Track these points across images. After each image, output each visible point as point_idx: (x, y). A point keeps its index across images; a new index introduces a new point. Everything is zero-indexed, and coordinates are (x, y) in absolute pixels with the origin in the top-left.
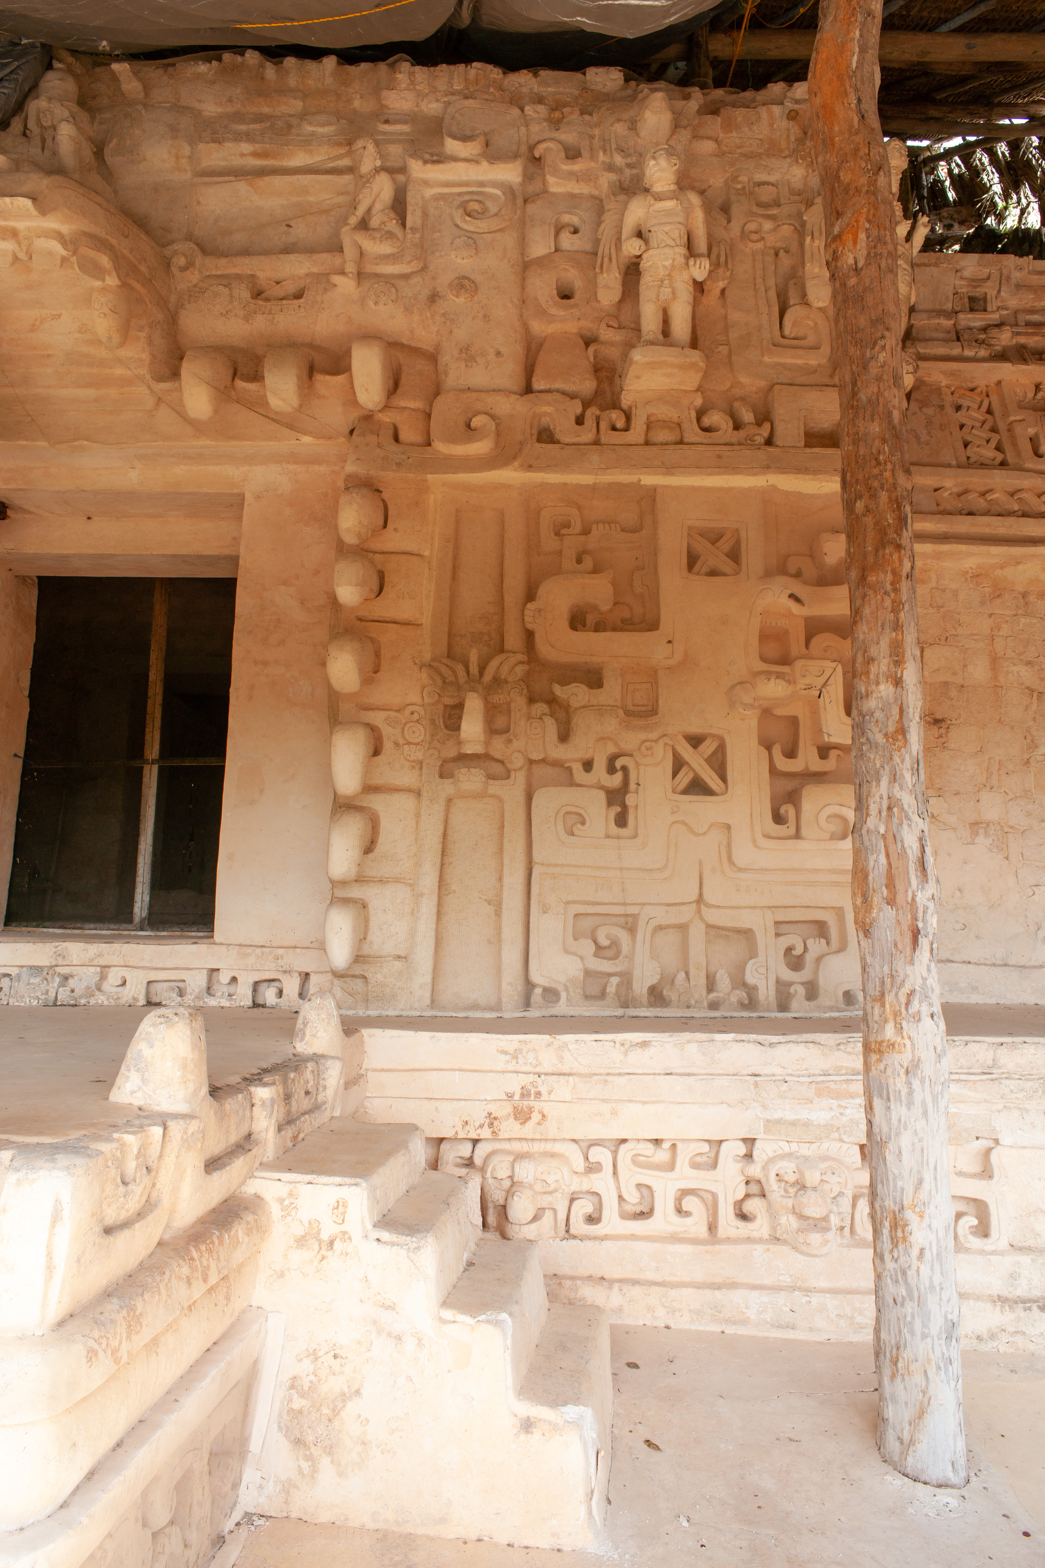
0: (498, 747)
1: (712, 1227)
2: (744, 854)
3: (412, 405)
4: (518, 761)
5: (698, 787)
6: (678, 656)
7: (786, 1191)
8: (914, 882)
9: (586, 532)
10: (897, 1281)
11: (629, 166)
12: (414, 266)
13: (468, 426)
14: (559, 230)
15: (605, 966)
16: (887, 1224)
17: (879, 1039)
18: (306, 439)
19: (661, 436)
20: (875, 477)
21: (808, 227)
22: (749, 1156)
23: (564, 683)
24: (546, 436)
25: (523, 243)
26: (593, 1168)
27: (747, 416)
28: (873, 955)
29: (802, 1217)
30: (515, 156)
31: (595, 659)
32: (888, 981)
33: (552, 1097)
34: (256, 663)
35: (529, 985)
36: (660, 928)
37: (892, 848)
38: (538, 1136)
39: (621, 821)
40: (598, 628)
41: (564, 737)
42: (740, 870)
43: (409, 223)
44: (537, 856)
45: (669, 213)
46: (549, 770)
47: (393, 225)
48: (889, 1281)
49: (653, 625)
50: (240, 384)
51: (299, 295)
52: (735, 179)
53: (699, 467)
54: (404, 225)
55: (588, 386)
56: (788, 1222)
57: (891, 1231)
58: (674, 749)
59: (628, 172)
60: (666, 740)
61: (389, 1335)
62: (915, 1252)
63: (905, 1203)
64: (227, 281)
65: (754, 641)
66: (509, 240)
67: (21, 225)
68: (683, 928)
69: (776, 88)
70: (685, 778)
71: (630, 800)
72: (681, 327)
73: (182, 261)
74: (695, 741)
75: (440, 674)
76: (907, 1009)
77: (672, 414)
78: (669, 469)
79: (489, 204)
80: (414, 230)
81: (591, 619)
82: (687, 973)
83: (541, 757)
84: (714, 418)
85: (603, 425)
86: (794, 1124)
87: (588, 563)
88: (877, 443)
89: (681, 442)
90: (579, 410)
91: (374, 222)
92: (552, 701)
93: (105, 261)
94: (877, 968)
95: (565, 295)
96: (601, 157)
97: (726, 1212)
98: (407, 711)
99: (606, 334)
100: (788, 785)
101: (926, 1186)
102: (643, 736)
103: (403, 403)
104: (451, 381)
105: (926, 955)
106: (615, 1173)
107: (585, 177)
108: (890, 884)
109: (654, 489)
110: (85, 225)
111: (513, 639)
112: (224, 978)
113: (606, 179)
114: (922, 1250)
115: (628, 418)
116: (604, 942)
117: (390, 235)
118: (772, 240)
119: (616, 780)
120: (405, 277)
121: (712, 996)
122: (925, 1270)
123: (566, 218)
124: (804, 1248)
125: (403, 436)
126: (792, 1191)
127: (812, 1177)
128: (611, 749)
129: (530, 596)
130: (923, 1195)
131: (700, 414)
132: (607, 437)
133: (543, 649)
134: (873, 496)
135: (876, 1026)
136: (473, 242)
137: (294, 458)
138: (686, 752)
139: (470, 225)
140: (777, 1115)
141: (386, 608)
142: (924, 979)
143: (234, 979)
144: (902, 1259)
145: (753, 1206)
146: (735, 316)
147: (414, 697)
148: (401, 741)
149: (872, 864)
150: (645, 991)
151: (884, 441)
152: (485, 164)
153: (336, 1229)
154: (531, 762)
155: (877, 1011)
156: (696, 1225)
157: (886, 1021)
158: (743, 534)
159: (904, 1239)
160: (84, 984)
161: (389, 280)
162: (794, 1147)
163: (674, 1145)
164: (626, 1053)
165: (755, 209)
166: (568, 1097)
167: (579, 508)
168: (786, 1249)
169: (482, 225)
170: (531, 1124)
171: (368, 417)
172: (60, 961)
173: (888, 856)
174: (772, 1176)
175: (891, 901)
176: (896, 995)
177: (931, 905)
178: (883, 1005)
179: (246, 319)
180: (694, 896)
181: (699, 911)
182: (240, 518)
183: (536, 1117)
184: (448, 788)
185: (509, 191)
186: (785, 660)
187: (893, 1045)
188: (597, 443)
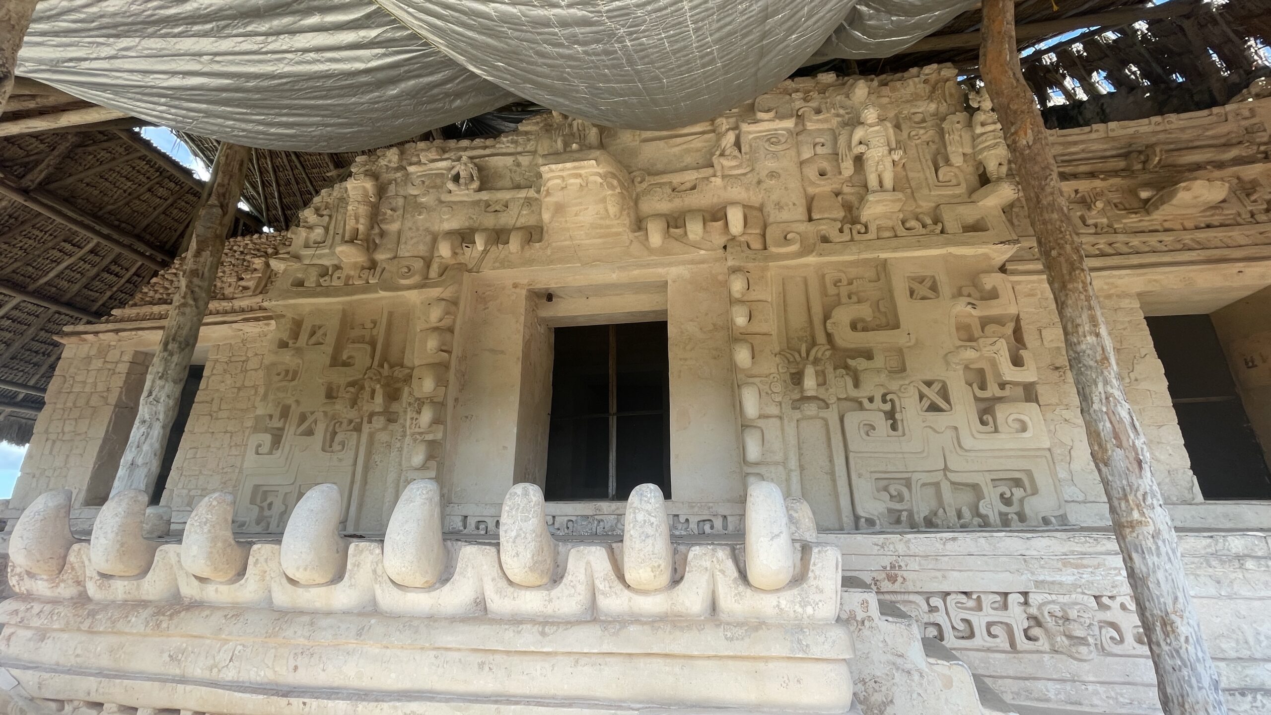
0: (822, 393)
1: (1013, 644)
2: (968, 442)
3: (754, 232)
4: (832, 400)
5: (934, 408)
6: (913, 342)
7: (1056, 622)
8: (1132, 435)
9: (850, 283)
10: (1173, 656)
11: (847, 113)
12: (748, 169)
13: (785, 238)
14: (815, 146)
15: (898, 506)
16: (1158, 624)
17: (1129, 519)
18: (702, 252)
19: (887, 234)
20: (1061, 238)
21: (946, 130)
22: (1026, 603)
23: (853, 358)
24: (825, 240)
25: (799, 153)
26: (933, 609)
27: (929, 221)
28: (1113, 475)
29: (1070, 637)
30: (792, 116)
31: (867, 345)
32: (1128, 489)
33: (908, 568)
34: (681, 359)
35: (857, 518)
36: (924, 485)
37: (1113, 419)
38: (903, 590)
39: (894, 427)
40: (865, 329)
41: (856, 385)
42: (966, 451)
43: (743, 150)
44: (851, 447)
45: (877, 132)
46: (849, 404)
47: (736, 153)
48: (1167, 657)
49: (897, 326)
50: (672, 230)
51: (694, 188)
52: (900, 113)
53: (908, 247)
54: (740, 152)
55: (841, 214)
56: (1061, 640)
57: (1162, 628)
58: (919, 390)
59: (847, 116)
60: (914, 384)
61: (903, 670)
62: (1182, 639)
63: (1169, 611)
64: (661, 185)
65: (954, 330)
66: (793, 152)
67: (582, 172)
68: (937, 485)
69: (914, 70)
70: (926, 403)
71: (898, 416)
72: (888, 183)
73: (639, 179)
74: (929, 384)
75: (786, 357)
76: (1144, 502)
77: (890, 223)
78: (895, 249)
79: (780, 138)
80: (746, 154)
81: (859, 326)
82: (944, 509)
83: (845, 396)
84: (912, 223)
85: (854, 232)
86: (1053, 583)
87: (855, 298)
88: (1058, 223)
89: (896, 236)
90: (840, 226)
91: (727, 153)
92: (846, 367)
93: (615, 182)
94: (1118, 482)
95: (822, 174)
96: (833, 111)
97: (1019, 637)
98: (771, 377)
99: (846, 190)
100: (983, 405)
101: (1181, 600)
102: (901, 382)
103: (750, 232)
104: (771, 220)
105: (1149, 474)
106: (947, 613)
107: (826, 121)
108: (1116, 436)
109: (886, 260)
110: (610, 169)
111: (821, 338)
112: (682, 519)
113: (835, 121)
114: (1187, 637)
115: (866, 227)
116: (894, 493)
117: (735, 157)
118: (924, 138)
119: (887, 407)
120: (744, 174)
121: (962, 521)
122: (1191, 649)
123: (818, 140)
124: (1077, 655)
125: (752, 246)
126: (1060, 622)
127: (1073, 614)
128: (883, 391)
129: (826, 317)
130: (1180, 606)
131: (903, 223)
132: (857, 237)
133: (839, 342)
134: (1062, 247)
135: (1125, 514)
136: (775, 155)
137: (692, 262)
138: (925, 390)
139: (773, 148)
140: (1041, 578)
141: (756, 328)
142: (1151, 486)
143: (687, 520)
144: (1174, 643)
145: (1036, 631)
146: (911, 175)
147: (773, 370)
148: (770, 392)
149: (1101, 428)
150: (922, 519)
151: (1062, 221)
152: (777, 121)
153: (864, 615)
154: (839, 399)
155: (1123, 505)
156: (1002, 642)
157: (1132, 509)
158: (937, 278)
159: (1173, 631)
160: (610, 524)
161: (736, 177)
162: (1054, 597)
163: (979, 597)
164: (944, 544)
165: (914, 125)
166: (917, 568)
167: (844, 273)
168: (1064, 657)
169: (779, 147)
170: (897, 584)
171: (734, 238)
172: (598, 512)
173: (1111, 422)
174: (1046, 614)
175: (1120, 446)
176: (1135, 495)
177: (1144, 446)
178: (1127, 501)
179: (670, 201)
180: (943, 467)
181: (945, 475)
182: (666, 292)
183: (900, 580)
184: (797, 415)
185: (788, 131)
186: (971, 339)
187: (1141, 522)
188: (852, 240)
